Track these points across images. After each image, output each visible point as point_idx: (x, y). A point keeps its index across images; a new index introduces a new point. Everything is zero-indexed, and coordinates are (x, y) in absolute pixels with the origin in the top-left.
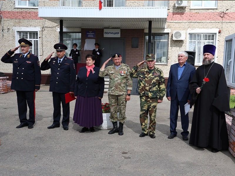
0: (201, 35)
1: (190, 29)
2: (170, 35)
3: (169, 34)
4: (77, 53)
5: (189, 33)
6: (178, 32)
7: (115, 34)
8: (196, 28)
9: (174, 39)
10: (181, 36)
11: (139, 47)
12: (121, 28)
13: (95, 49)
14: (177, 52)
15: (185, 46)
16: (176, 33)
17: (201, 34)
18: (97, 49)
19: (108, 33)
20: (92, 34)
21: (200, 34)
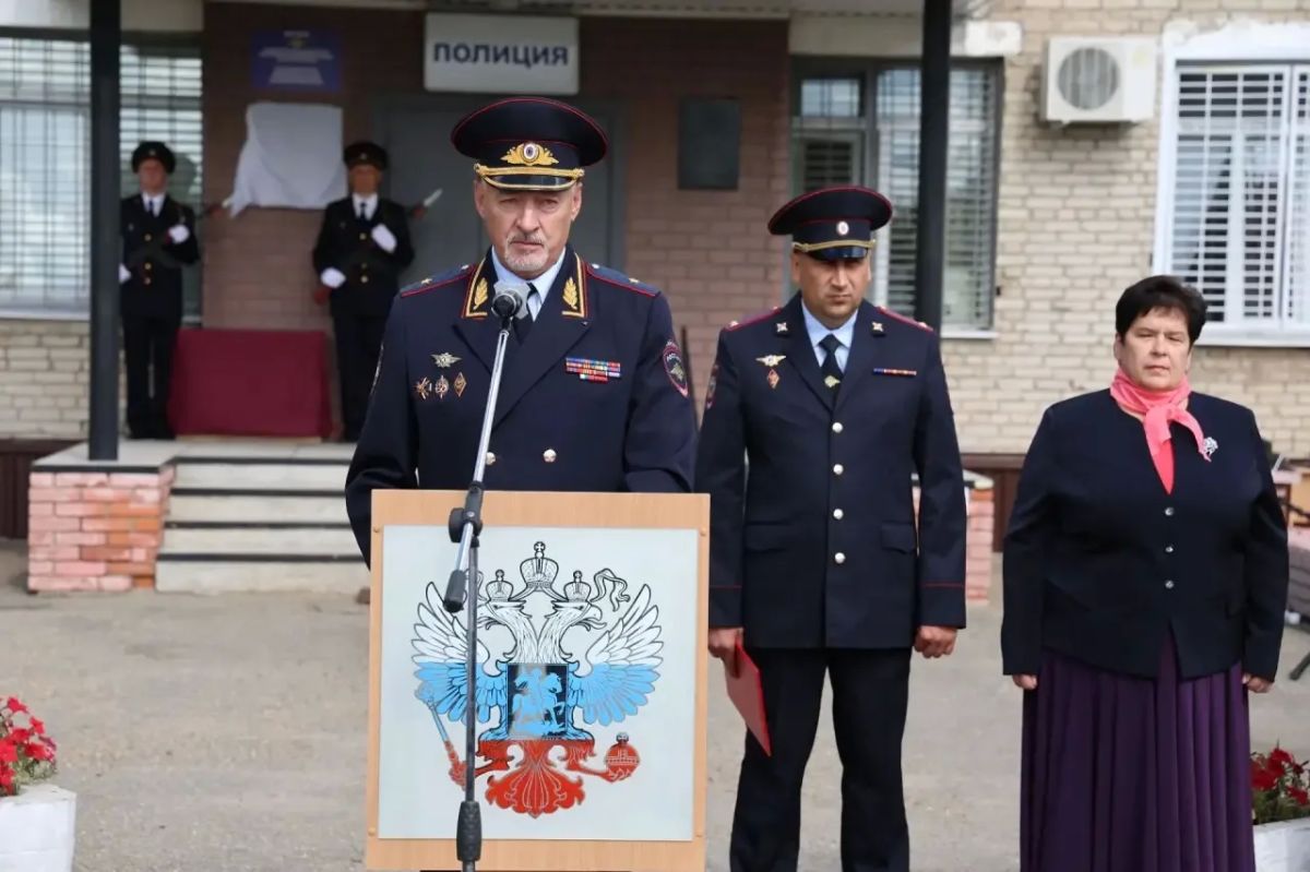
0: (1279, 77)
1: (1184, 24)
2: (1015, 78)
3: (1009, 73)
4: (179, 234)
5: (1180, 63)
6: (1090, 52)
7: (526, 62)
8: (1242, 19)
9: (1059, 109)
10: (1114, 85)
11: (742, 181)
12: (586, 12)
13: (348, 202)
14: (1074, 226)
15: (1138, 178)
16: (1076, 60)
17: (1285, 70)
18: (371, 203)
19: (462, 53)
20: (311, 55)
21: (1271, 70)
